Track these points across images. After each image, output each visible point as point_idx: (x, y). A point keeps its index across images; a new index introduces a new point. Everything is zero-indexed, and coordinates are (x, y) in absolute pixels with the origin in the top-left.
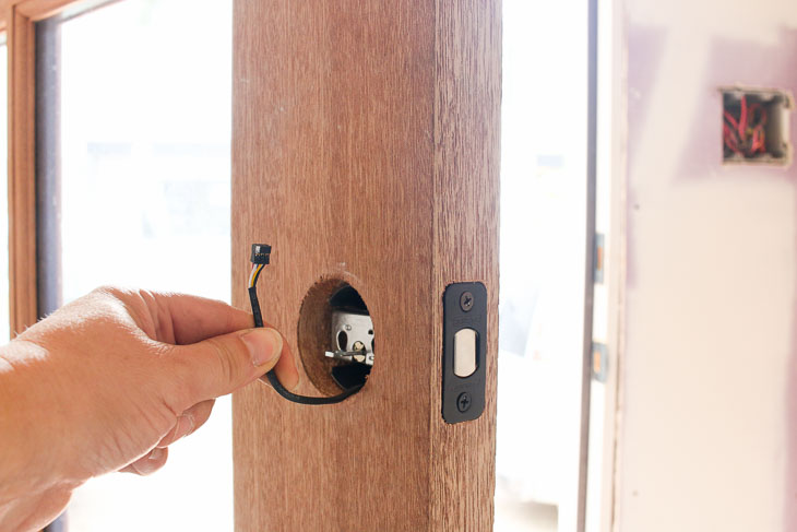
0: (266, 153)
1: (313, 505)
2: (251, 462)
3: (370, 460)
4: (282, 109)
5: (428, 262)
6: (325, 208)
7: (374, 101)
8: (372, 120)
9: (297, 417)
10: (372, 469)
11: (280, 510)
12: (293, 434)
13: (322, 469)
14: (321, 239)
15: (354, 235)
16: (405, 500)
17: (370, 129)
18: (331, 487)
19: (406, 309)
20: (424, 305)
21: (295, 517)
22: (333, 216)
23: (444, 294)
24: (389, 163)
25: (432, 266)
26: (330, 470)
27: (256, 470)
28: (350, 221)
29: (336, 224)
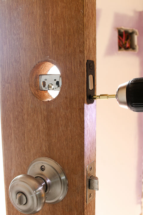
0: (14, 24)
1: (37, 137)
2: (10, 128)
3: (61, 119)
4: (21, 9)
5: (82, 52)
6: (40, 39)
7: (60, 3)
8: (59, 9)
9: (30, 109)
10: (61, 122)
11: (23, 142)
12: (28, 116)
13: (41, 125)
14: (39, 49)
15: (52, 46)
16: (75, 129)
17: (58, 12)
18: (45, 130)
19: (74, 68)
20: (82, 66)
21: (29, 143)
22: (43, 41)
23: (87, 63)
24: (66, 22)
25: (84, 54)
26: (44, 125)
27: (12, 130)
28: (51, 42)
29: (45, 44)
